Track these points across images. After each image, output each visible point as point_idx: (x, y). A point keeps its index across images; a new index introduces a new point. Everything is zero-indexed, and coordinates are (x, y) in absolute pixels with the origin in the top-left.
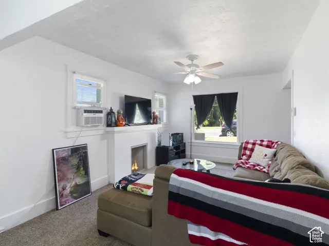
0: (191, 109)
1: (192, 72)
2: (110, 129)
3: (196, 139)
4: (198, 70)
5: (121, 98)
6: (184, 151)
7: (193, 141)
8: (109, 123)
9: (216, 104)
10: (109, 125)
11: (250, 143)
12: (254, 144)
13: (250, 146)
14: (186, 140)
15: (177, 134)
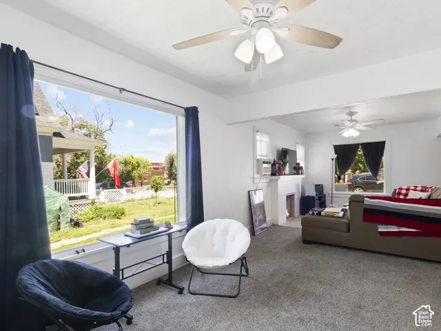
0: (333, 159)
1: (352, 127)
2: (274, 177)
3: (336, 190)
4: (358, 125)
5: (278, 151)
6: (324, 202)
7: (334, 192)
8: (274, 172)
9: (360, 152)
10: (273, 174)
11: (404, 189)
12: (408, 190)
13: (404, 192)
14: (327, 191)
15: (319, 185)
